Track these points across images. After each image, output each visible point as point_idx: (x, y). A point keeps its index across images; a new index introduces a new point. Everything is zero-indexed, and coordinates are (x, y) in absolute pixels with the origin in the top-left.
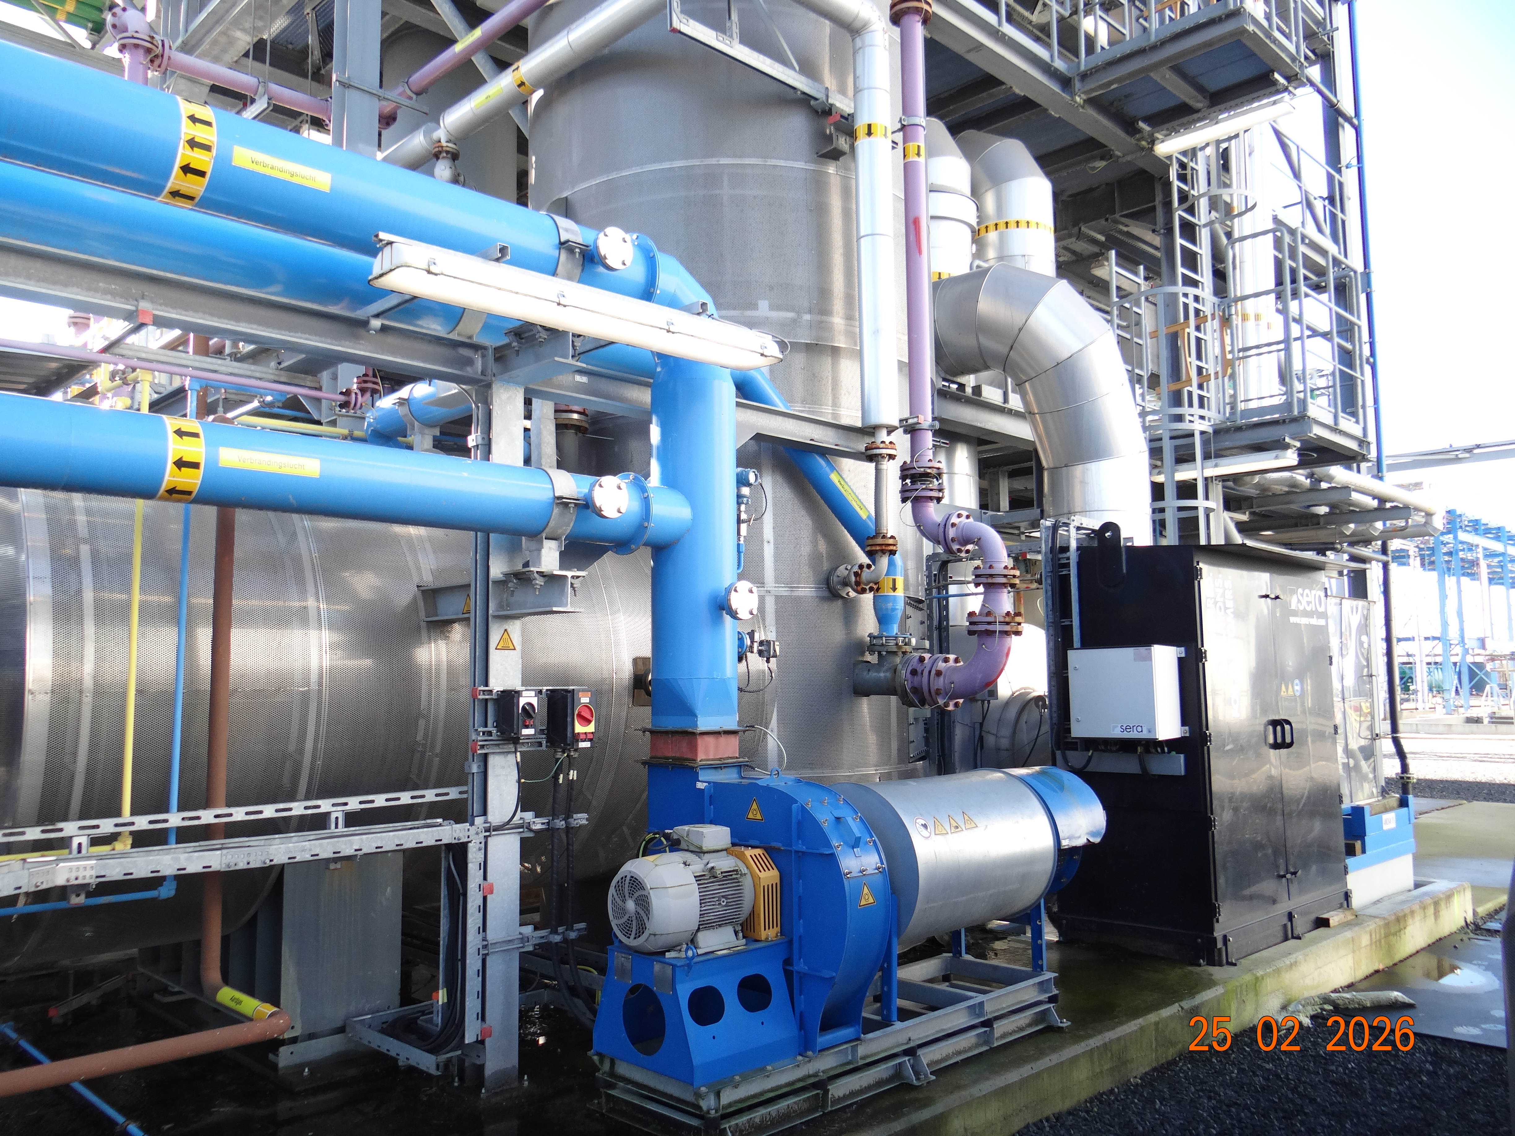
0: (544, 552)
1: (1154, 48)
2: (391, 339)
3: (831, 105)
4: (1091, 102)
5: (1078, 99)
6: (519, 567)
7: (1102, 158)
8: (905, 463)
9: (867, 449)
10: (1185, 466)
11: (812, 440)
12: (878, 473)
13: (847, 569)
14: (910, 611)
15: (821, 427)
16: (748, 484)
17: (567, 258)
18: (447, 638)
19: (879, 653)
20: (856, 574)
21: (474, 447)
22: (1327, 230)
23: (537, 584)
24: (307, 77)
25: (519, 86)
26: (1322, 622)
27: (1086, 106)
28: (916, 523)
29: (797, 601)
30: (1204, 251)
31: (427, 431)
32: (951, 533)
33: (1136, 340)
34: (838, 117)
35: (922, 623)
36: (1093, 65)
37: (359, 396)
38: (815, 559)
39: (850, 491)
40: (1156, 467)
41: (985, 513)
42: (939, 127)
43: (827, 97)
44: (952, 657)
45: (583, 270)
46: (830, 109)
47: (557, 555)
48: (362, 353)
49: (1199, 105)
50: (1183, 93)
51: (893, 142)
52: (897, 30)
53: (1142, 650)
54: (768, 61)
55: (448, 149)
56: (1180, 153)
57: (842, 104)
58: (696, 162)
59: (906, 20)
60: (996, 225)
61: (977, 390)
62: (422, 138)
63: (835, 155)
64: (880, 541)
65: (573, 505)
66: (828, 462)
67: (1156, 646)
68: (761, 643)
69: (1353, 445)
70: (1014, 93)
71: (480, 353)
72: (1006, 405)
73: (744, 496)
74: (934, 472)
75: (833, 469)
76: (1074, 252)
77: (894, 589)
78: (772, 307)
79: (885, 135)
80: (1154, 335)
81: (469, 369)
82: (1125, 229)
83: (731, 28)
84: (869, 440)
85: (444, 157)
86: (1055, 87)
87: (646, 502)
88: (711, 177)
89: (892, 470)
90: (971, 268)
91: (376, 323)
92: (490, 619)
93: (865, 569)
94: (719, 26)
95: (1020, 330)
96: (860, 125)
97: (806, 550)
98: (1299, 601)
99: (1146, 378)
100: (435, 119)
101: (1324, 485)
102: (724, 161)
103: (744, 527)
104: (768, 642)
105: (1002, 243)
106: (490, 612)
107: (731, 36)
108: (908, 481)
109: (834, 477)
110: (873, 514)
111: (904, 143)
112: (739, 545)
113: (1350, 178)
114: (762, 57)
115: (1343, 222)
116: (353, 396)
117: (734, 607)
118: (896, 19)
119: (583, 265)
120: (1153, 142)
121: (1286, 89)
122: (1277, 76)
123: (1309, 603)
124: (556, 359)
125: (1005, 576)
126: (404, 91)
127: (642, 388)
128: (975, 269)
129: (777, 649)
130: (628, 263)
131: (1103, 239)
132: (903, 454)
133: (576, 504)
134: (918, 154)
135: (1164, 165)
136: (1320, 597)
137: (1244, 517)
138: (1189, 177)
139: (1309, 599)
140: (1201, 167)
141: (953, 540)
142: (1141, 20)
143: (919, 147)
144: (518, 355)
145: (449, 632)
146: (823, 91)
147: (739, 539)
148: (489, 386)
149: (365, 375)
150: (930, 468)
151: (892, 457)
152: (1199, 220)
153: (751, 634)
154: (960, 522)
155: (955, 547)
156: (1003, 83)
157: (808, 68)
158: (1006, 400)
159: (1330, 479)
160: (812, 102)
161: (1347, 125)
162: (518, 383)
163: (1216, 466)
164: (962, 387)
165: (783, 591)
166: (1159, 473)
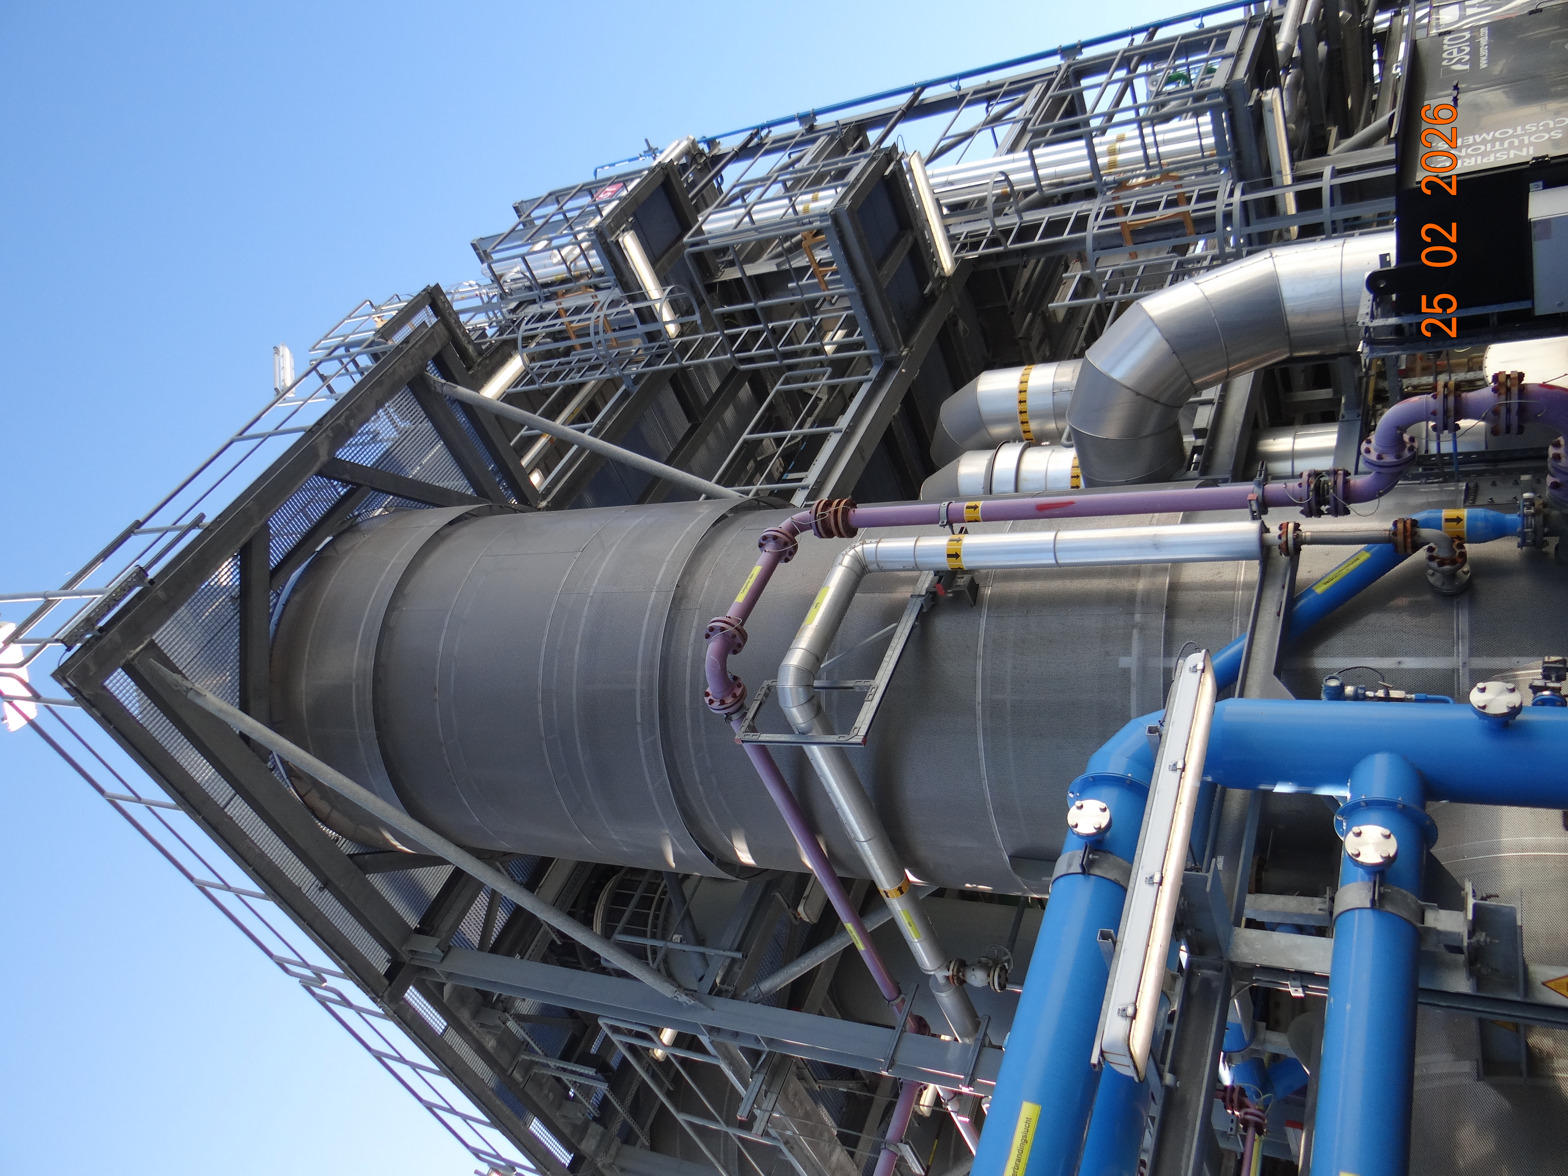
0: (1440, 927)
1: (861, 288)
2: (1185, 1065)
3: (927, 591)
4: (906, 341)
5: (904, 353)
6: (1461, 958)
7: (956, 324)
8: (1302, 512)
9: (1287, 554)
10: (1280, 205)
11: (1279, 614)
12: (1316, 541)
13: (1433, 575)
14: (1482, 499)
15: (1262, 604)
16: (1342, 687)
17: (1099, 867)
18: (1550, 1056)
19: (1546, 535)
20: (1442, 563)
21: (1304, 991)
22: (1021, 96)
23: (1485, 941)
24: (872, 1099)
25: (902, 893)
26: (1484, 31)
27: (911, 344)
28: (1375, 498)
29: (1474, 631)
30: (1045, 215)
31: (1261, 1037)
32: (1389, 459)
33: (1139, 273)
34: (940, 585)
35: (1494, 484)
36: (875, 342)
37: (1249, 1110)
38: (1419, 609)
39: (1337, 571)
40: (1280, 236)
41: (1343, 417)
42: (929, 485)
43: (919, 596)
44: (1552, 451)
45: (1111, 853)
46: (931, 593)
47: (1443, 912)
48: (1202, 1099)
49: (911, 239)
50: (900, 255)
51: (961, 532)
52: (861, 531)
53: (1535, 231)
54: (889, 652)
55: (955, 970)
56: (953, 251)
57: (926, 581)
58: (980, 726)
59: (853, 523)
60: (1022, 423)
61: (1199, 433)
62: (943, 995)
63: (974, 588)
64: (1400, 538)
65: (1382, 889)
66: (1301, 597)
67: (1530, 216)
68: (1546, 677)
69: (1255, 34)
70: (899, 413)
71: (1196, 970)
72: (1216, 401)
73: (1356, 691)
74: (1313, 481)
75: (1310, 590)
76: (1041, 342)
77: (1458, 520)
78: (1127, 652)
79: (958, 540)
80: (1134, 255)
81: (1215, 984)
82: (1021, 294)
83: (861, 688)
84: (1276, 551)
85: (963, 975)
86: (894, 376)
87: (1372, 804)
88: (994, 710)
89: (1311, 526)
90: (1071, 446)
91: (1169, 1078)
92: (1529, 1001)
93: (1435, 553)
94: (860, 699)
95: (1138, 394)
96: (945, 564)
97: (1408, 620)
98: (1459, 62)
99: (1180, 258)
100: (925, 978)
101: (1296, 53)
102: (979, 698)
103: (1394, 694)
104: (1545, 669)
105: (1042, 415)
106: (1519, 999)
107: (868, 688)
108: (1324, 508)
109: (1320, 589)
110: (1363, 546)
111: (964, 522)
112: (1417, 701)
113: (968, 84)
114: (886, 659)
115: (1011, 84)
116: (1249, 1117)
117: (1505, 710)
118: (851, 532)
119: (1105, 852)
120: (942, 278)
121: (899, 162)
122: (887, 173)
123: (1460, 51)
124: (1208, 889)
125: (1446, 397)
126: (896, 1005)
127: (1227, 798)
128: (1072, 442)
129: (1554, 658)
130: (1103, 805)
131: (1030, 314)
132: (1292, 515)
133: (1380, 886)
134: (975, 507)
135: (961, 265)
136: (1449, 40)
137: (1334, 131)
138: (975, 239)
139: (1455, 51)
140: (964, 229)
141: (1398, 457)
142: (833, 301)
143: (968, 507)
144: (1199, 930)
145: (1541, 1051)
146: (914, 599)
147: (1410, 700)
148: (1233, 965)
149: (1224, 1099)
150: (1309, 485)
151: (1297, 527)
152: (1015, 224)
153: (1536, 689)
154: (1376, 450)
155: (1407, 454)
156: (890, 425)
157: (893, 614)
158: (1209, 402)
159: (1289, 48)
160: (925, 610)
161: (921, 98)
162: (1230, 933)
163: (1280, 172)
164: (1196, 450)
165: (1463, 648)
166: (1288, 231)
